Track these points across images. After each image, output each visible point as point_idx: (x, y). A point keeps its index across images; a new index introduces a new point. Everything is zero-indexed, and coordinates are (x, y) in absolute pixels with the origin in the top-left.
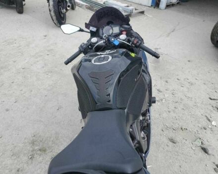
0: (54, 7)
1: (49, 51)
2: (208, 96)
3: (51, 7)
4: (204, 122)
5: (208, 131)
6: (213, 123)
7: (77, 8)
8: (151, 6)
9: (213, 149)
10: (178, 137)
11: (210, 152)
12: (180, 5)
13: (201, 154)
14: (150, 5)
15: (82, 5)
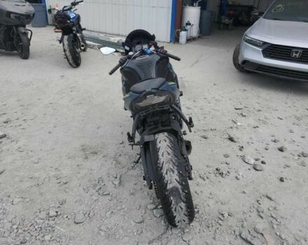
0: (69, 46)
1: (71, 88)
2: (234, 107)
3: (66, 47)
4: (231, 124)
5: (234, 129)
6: (239, 124)
7: (88, 49)
8: (171, 41)
9: (238, 138)
10: (209, 134)
11: (235, 140)
12: (202, 38)
13: (229, 142)
14: (169, 41)
15: (94, 46)
